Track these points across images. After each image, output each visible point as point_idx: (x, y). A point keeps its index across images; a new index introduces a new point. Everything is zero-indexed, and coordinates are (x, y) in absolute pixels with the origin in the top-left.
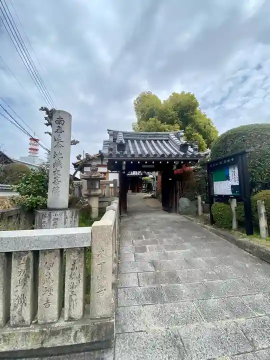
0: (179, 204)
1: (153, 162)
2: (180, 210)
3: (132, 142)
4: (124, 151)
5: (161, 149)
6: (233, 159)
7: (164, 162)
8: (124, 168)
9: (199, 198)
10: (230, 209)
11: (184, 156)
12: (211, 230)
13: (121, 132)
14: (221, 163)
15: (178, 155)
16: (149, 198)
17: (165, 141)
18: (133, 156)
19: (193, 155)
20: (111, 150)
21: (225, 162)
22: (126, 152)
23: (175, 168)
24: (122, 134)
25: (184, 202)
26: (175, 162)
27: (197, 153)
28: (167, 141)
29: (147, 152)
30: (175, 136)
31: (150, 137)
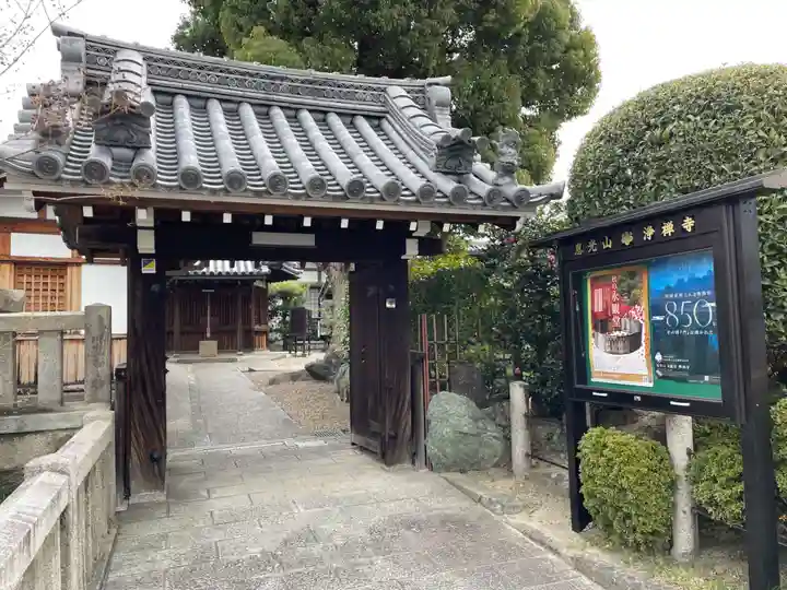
0: (427, 423)
1: (307, 222)
2: (432, 450)
3: (226, 112)
4: (140, 147)
5: (348, 158)
6: (688, 224)
7: (362, 223)
8: (146, 243)
9: (517, 392)
10: (665, 460)
11: (458, 197)
12: (580, 565)
13: (138, 49)
14: (627, 240)
15: (427, 193)
16: (294, 377)
17: (368, 117)
18: (191, 178)
19: (494, 195)
20: (51, 134)
21: (650, 232)
22: (150, 157)
23: (412, 249)
24: (138, 58)
25: (449, 412)
26: (413, 226)
27: (512, 188)
28: (375, 119)
29: (271, 166)
30: (414, 99)
31: (293, 91)
